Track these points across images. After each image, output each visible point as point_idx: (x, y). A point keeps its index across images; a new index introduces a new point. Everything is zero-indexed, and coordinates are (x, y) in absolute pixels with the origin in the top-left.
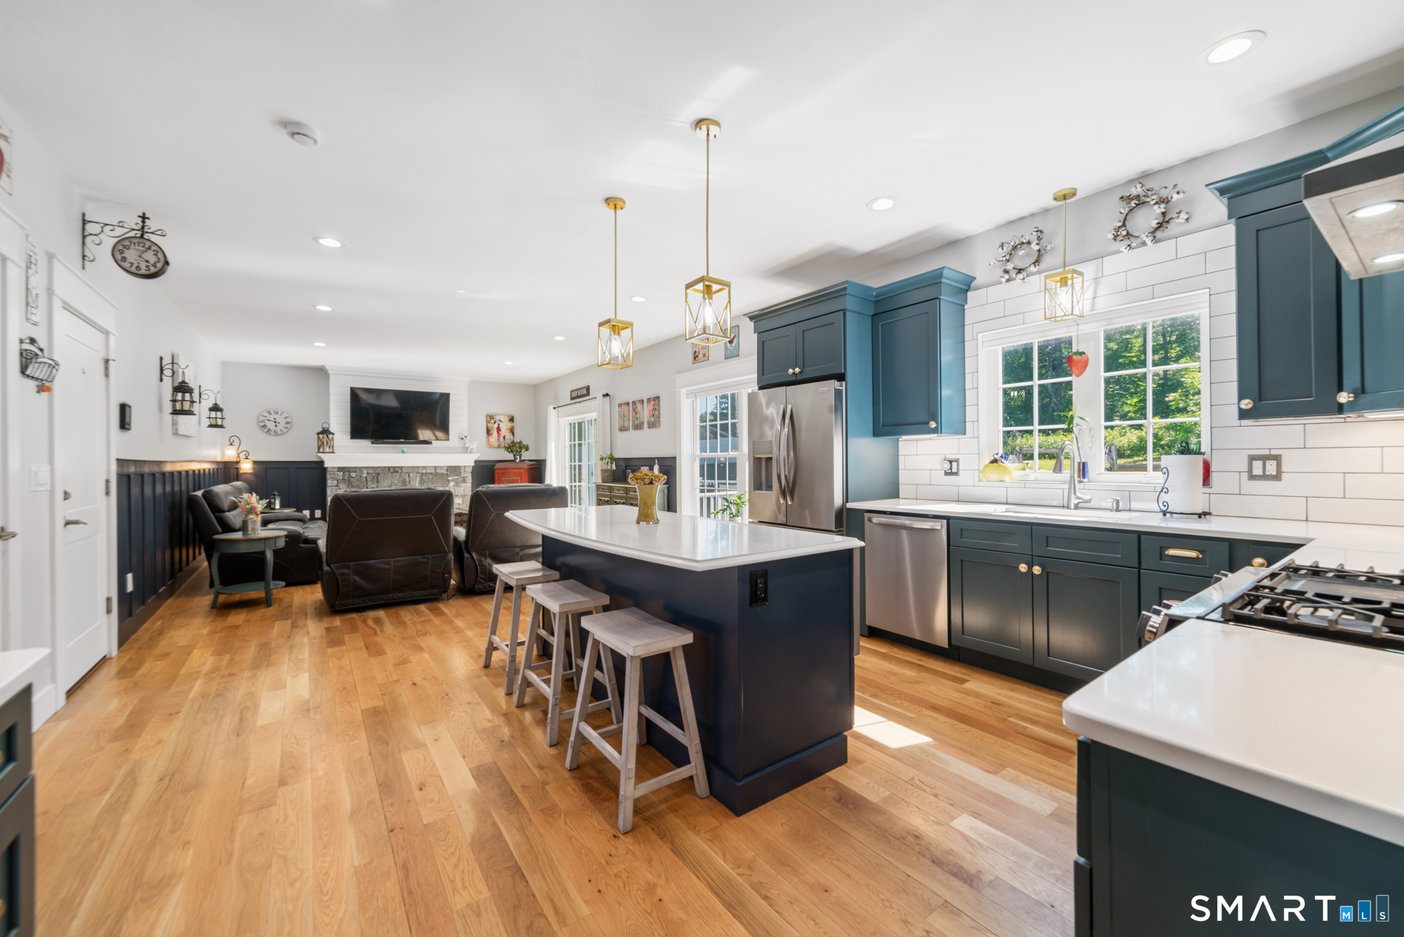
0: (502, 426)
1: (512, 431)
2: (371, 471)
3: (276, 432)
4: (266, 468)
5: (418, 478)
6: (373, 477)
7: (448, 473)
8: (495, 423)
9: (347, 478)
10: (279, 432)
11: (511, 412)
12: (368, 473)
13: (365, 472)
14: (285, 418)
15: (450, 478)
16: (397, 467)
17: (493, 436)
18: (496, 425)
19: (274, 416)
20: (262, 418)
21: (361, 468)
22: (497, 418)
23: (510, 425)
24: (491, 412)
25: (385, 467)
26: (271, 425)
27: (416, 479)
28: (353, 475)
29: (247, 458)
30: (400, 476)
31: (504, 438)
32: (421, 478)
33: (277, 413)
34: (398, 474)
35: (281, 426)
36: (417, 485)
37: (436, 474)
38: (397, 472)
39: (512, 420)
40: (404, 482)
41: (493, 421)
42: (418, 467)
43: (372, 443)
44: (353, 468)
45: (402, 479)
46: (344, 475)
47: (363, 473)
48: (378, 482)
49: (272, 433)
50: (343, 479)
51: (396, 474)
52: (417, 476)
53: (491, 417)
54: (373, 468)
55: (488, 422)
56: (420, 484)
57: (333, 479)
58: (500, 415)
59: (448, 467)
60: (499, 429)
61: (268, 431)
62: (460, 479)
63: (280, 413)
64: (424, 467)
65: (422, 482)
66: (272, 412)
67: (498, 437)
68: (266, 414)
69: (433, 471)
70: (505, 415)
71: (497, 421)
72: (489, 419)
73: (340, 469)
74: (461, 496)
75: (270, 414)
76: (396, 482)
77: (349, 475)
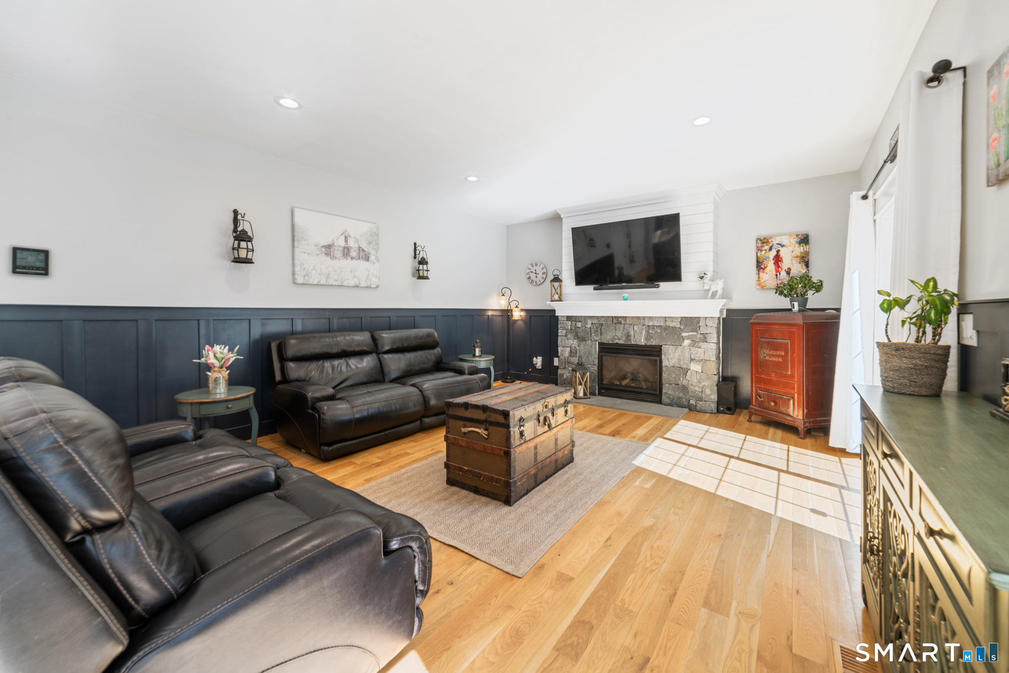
0: (785, 254)
1: (805, 260)
2: (595, 321)
3: (536, 282)
4: (530, 316)
5: (644, 332)
6: (597, 328)
7: (682, 327)
8: (771, 249)
9: (573, 328)
10: (539, 283)
11: (802, 229)
12: (592, 324)
13: (590, 322)
14: (542, 269)
15: (684, 334)
16: (620, 317)
17: (767, 270)
18: (773, 253)
19: (535, 268)
20: (528, 271)
21: (586, 318)
22: (775, 241)
23: (799, 250)
24: (764, 232)
25: (608, 317)
26: (533, 276)
27: (642, 333)
28: (579, 325)
29: (517, 307)
30: (624, 328)
31: (788, 273)
32: (647, 331)
33: (537, 265)
34: (621, 326)
35: (540, 276)
36: (642, 340)
37: (666, 328)
38: (621, 323)
39: (804, 240)
40: (628, 336)
41: (767, 247)
42: (644, 318)
43: (595, 289)
44: (579, 317)
45: (625, 331)
46: (571, 325)
47: (587, 324)
48: (601, 334)
49: (534, 284)
50: (571, 329)
51: (618, 326)
52: (643, 329)
53: (764, 241)
54: (597, 317)
55: (759, 249)
56: (646, 339)
57: (564, 328)
58: (781, 235)
59: (681, 318)
60: (778, 259)
61: (531, 282)
62: (699, 336)
63: (539, 264)
64: (651, 318)
65: (648, 337)
66: (534, 264)
67: (777, 271)
68: (530, 267)
69: (662, 324)
70: (790, 235)
71: (775, 246)
72: (760, 245)
73: (569, 318)
74: (700, 361)
75: (533, 266)
76: (619, 335)
77: (576, 324)
